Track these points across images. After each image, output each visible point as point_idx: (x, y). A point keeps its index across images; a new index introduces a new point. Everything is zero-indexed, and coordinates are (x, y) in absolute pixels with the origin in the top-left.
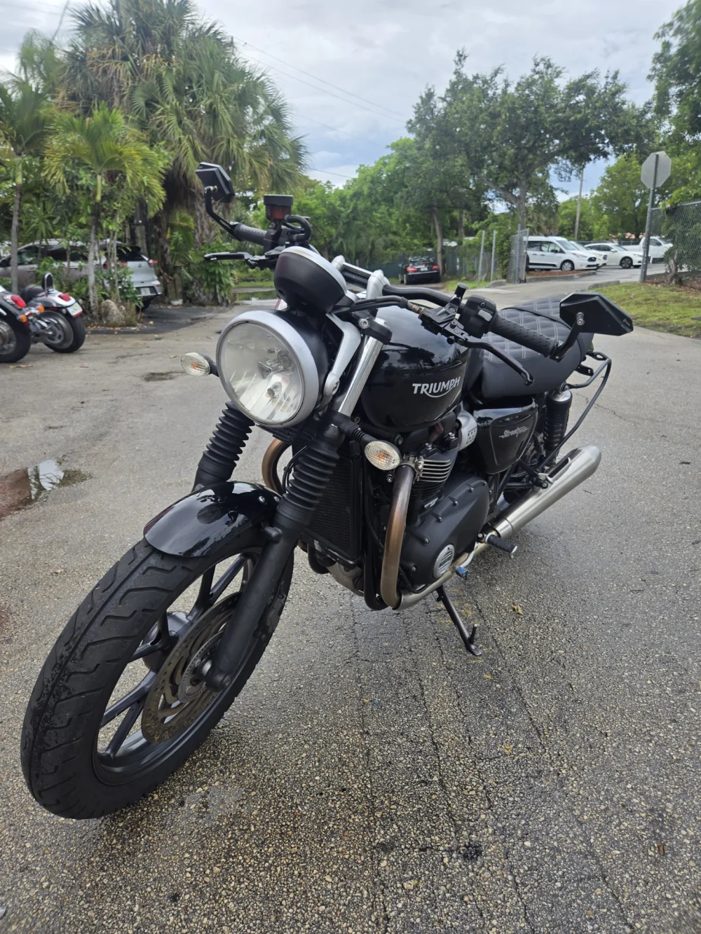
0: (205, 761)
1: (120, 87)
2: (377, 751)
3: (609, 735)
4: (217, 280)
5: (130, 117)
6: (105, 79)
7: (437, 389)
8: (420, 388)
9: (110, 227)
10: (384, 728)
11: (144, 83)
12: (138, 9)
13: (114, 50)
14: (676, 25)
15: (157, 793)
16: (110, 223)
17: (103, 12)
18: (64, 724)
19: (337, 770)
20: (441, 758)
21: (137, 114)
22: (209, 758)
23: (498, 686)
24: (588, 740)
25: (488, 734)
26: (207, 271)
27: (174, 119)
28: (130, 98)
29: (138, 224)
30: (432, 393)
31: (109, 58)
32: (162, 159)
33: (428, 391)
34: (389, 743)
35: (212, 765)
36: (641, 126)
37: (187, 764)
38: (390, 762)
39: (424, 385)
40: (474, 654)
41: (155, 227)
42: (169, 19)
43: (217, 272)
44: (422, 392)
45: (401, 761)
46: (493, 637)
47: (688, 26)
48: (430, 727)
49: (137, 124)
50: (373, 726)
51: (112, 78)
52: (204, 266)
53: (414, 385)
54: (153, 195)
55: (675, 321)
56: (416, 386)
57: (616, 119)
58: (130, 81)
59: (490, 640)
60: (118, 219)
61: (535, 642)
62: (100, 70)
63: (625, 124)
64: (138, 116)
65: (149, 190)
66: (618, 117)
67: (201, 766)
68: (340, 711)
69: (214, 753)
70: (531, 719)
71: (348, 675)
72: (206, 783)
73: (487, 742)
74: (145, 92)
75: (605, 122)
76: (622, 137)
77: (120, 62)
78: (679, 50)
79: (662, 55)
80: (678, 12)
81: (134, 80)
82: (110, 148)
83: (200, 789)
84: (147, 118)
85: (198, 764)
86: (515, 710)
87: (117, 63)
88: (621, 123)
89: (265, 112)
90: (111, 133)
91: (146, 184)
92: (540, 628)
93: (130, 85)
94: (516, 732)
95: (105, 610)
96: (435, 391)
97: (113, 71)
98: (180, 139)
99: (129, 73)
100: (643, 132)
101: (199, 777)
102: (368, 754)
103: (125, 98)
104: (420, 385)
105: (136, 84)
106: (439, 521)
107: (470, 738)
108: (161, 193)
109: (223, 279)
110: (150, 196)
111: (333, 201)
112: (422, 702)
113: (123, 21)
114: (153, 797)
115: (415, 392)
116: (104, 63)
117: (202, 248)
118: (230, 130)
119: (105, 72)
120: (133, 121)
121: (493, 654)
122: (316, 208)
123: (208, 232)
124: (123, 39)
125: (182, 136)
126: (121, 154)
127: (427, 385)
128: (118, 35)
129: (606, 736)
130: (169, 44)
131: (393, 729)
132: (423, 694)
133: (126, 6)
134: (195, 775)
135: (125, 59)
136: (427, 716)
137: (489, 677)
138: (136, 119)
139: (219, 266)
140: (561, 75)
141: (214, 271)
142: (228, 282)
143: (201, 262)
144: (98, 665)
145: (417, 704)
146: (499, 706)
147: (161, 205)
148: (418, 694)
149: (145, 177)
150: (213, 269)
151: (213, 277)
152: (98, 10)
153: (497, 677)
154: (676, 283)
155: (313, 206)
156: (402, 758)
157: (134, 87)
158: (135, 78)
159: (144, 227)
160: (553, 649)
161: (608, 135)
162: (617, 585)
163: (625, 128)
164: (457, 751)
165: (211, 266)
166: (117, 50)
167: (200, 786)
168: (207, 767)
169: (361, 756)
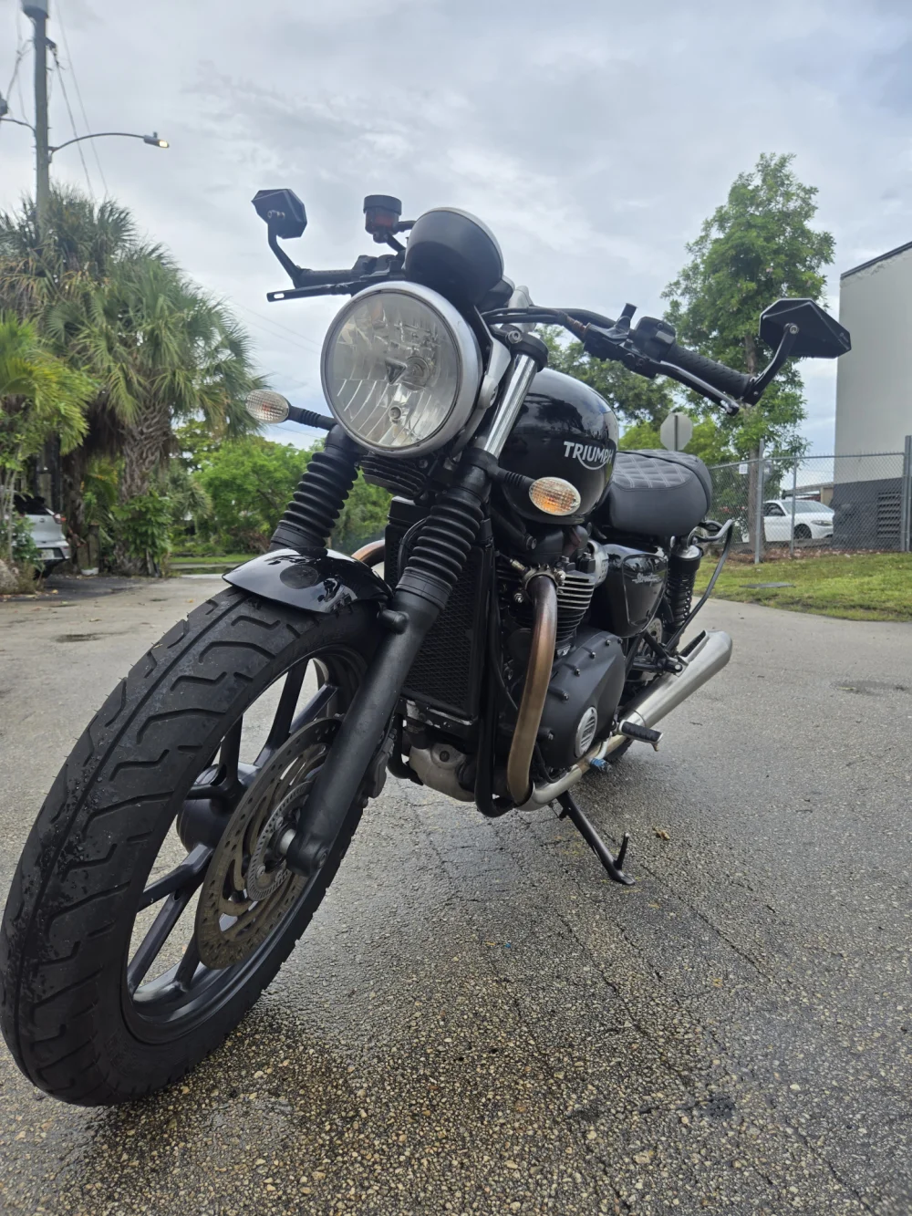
0: (257, 1036)
1: (31, 305)
2: (528, 999)
3: (845, 955)
4: (150, 542)
5: (43, 340)
6: (12, 295)
7: (591, 457)
8: (572, 449)
9: (8, 465)
10: (529, 973)
11: (64, 303)
12: (61, 220)
13: (27, 263)
14: (683, 284)
15: (187, 1085)
16: (7, 460)
17: (15, 222)
18: (102, 856)
19: (476, 1028)
20: (626, 1000)
21: (53, 337)
22: (263, 1032)
23: (672, 914)
24: (820, 963)
25: (681, 967)
26: (136, 531)
27: (103, 344)
28: (45, 319)
29: (43, 472)
30: (586, 461)
31: (19, 272)
32: (87, 386)
33: (581, 455)
34: (544, 989)
35: (271, 1041)
36: (652, 391)
37: (229, 1044)
38: (553, 1011)
39: (578, 445)
40: (624, 883)
41: (66, 476)
42: (101, 234)
43: (150, 532)
44: (574, 457)
45: (568, 1009)
46: (641, 865)
47: (698, 285)
48: (595, 966)
49: (51, 349)
50: (511, 971)
51: (22, 295)
52: (131, 524)
53: (566, 443)
54: (71, 427)
55: (722, 589)
56: (568, 444)
57: (626, 382)
58: (45, 301)
59: (641, 868)
60: (20, 455)
61: (700, 867)
62: (7, 284)
63: (634, 388)
64: (53, 340)
65: (65, 420)
66: (627, 380)
67: (254, 1043)
68: (456, 959)
69: (271, 1025)
70: (733, 947)
71: (452, 917)
72: (268, 1064)
73: (684, 977)
74: (65, 313)
75: (613, 385)
76: (633, 401)
77: (34, 277)
78: (689, 309)
79: (672, 314)
80: (684, 271)
81: (51, 297)
82: (16, 366)
83: (259, 1073)
84: (66, 343)
85: (247, 1042)
86: (707, 938)
87: (29, 278)
88: (631, 386)
89: (222, 345)
90: (20, 350)
91: (63, 412)
92: (700, 853)
93: (45, 304)
94: (719, 962)
95: (176, 668)
96: (589, 460)
97: (24, 286)
98: (109, 367)
99: (45, 290)
100: (655, 397)
101: (253, 1057)
102: (516, 1004)
103: (39, 318)
104: (573, 444)
105: (54, 304)
106: (576, 674)
107: (658, 974)
108: (82, 425)
109: (158, 542)
110: (67, 429)
111: (297, 463)
112: (574, 940)
113: (41, 231)
114: (181, 1091)
115: (567, 455)
116: (12, 277)
117: (131, 501)
118: (176, 359)
119: (12, 286)
120: (46, 345)
121: (649, 882)
122: (276, 470)
123: (139, 483)
124: (40, 252)
125: (112, 364)
126: (30, 373)
127: (581, 447)
128: (32, 247)
129: (841, 955)
130: (101, 263)
131: (542, 973)
132: (571, 931)
133: (46, 216)
134: (247, 1056)
135: (41, 274)
136: (586, 955)
137: (656, 905)
138: (51, 342)
139: (152, 525)
140: (562, 334)
141: (146, 531)
142: (162, 543)
143: (127, 520)
144: (166, 752)
145: (567, 942)
146: (683, 936)
147: (81, 441)
148: (564, 930)
149: (63, 404)
150: (144, 529)
151: (144, 539)
152: (7, 217)
153: (665, 905)
154: (712, 554)
155: (272, 469)
156: (570, 1005)
157: (52, 307)
158: (53, 297)
159: (49, 476)
160: (727, 872)
161: (617, 399)
162: (777, 806)
163: (636, 391)
164: (645, 990)
165: (141, 525)
166: (31, 263)
167: (259, 1069)
168: (264, 1044)
169: (506, 1007)
